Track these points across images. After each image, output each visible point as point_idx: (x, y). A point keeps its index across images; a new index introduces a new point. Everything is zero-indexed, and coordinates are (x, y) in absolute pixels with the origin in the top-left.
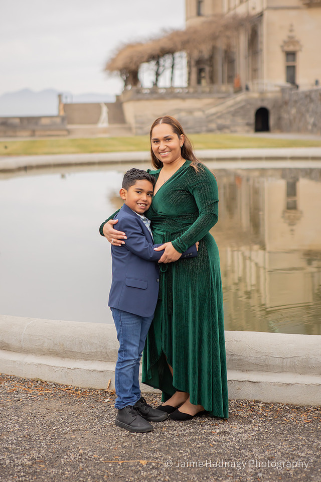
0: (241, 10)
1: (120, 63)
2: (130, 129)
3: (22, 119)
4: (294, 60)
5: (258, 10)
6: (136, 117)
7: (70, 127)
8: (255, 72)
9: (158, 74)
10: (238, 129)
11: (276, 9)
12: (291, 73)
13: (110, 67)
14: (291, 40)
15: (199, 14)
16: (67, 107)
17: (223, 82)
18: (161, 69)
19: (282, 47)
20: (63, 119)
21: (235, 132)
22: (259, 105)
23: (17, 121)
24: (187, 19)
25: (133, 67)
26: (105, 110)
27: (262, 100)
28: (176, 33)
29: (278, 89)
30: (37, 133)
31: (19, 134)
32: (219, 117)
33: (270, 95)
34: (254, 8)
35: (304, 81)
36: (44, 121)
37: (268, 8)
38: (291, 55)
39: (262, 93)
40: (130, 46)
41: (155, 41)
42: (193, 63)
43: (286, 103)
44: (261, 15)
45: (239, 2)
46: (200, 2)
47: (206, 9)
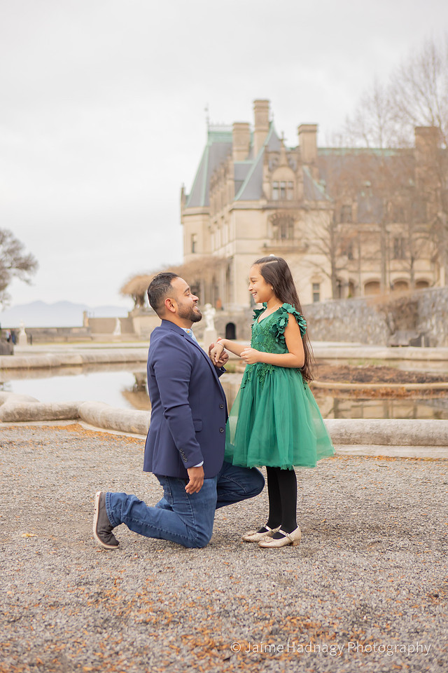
0: (220, 253)
1: (131, 289)
2: (137, 337)
3: (58, 329)
5: (228, 255)
6: (141, 328)
7: (93, 335)
8: (230, 296)
11: (242, 254)
13: (124, 291)
15: (193, 251)
16: (90, 320)
20: (88, 329)
22: (229, 321)
23: (56, 330)
24: (185, 255)
25: (140, 293)
26: (118, 323)
27: (231, 317)
29: (241, 310)
30: (69, 339)
31: (55, 339)
32: (199, 329)
33: (236, 314)
34: (229, 252)
36: (75, 331)
37: (237, 253)
39: (230, 312)
40: (139, 277)
43: (247, 320)
44: (232, 258)
45: (221, 245)
46: (194, 243)
47: (199, 247)
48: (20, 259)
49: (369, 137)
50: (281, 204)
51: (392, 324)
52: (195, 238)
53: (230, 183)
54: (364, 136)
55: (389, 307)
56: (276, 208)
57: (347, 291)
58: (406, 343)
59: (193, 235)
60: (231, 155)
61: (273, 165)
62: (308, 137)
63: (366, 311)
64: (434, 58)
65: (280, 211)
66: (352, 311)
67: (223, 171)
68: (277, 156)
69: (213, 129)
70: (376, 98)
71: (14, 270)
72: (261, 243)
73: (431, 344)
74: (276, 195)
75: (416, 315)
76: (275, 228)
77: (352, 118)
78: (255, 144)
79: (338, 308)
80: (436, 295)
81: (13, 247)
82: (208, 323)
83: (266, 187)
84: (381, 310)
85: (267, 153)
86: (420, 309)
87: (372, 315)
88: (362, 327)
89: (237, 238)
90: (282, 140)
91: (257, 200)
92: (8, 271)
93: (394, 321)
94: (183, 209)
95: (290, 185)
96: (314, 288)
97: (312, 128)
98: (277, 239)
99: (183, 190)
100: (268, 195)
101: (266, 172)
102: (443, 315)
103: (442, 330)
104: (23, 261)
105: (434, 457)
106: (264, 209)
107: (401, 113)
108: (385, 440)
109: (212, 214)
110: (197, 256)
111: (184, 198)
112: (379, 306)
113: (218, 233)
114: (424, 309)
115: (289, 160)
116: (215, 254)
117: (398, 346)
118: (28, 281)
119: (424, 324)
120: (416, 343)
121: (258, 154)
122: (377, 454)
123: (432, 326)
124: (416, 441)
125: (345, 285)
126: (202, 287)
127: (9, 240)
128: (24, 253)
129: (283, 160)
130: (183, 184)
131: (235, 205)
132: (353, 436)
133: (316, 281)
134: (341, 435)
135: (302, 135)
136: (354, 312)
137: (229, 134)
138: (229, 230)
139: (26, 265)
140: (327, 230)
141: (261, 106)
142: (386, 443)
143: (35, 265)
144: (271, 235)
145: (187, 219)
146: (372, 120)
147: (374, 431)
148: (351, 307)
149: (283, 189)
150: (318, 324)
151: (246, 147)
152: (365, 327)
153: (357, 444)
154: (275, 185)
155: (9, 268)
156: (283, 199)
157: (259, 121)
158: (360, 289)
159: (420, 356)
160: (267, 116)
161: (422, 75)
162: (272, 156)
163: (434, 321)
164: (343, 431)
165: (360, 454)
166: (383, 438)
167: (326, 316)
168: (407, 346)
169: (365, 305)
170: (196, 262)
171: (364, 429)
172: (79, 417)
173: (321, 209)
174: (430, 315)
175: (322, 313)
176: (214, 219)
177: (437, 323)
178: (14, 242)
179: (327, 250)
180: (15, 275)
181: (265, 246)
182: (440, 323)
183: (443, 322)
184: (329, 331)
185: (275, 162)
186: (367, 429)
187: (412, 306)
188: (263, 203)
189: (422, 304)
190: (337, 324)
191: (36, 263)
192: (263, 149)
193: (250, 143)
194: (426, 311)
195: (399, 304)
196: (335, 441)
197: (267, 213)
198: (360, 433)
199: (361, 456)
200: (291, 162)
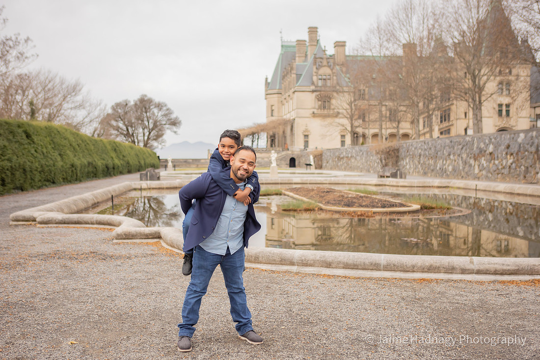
0: (287, 117)
3: (193, 160)
4: (308, 138)
5: (292, 118)
8: (292, 142)
9: (253, 141)
10: (283, 166)
11: (300, 117)
12: (306, 144)
14: (306, 130)
15: (272, 116)
17: (278, 146)
18: (254, 139)
19: (303, 133)
21: (281, 167)
22: (291, 156)
23: (191, 161)
24: (267, 117)
27: (293, 155)
28: (259, 125)
29: (299, 150)
30: (199, 166)
31: (191, 166)
33: (295, 153)
34: (292, 116)
35: (311, 147)
36: (202, 161)
37: (297, 117)
38: (306, 136)
39: (292, 151)
41: (251, 128)
42: (269, 137)
43: (302, 156)
44: (294, 119)
45: (288, 112)
46: (272, 110)
47: (275, 113)
48: (171, 119)
49: (373, 51)
50: (323, 89)
51: (384, 161)
52: (273, 108)
53: (294, 76)
54: (371, 50)
55: (382, 152)
56: (320, 91)
57: (361, 140)
58: (388, 174)
59: (272, 106)
60: (295, 59)
61: (319, 65)
62: (340, 49)
63: (369, 153)
64: (411, 5)
65: (322, 92)
66: (361, 153)
67: (290, 68)
68: (321, 60)
69: (284, 44)
70: (378, 28)
71: (167, 126)
72: (311, 111)
73: (403, 176)
74: (320, 83)
75: (398, 157)
76: (320, 103)
77: (364, 39)
78: (309, 53)
79: (354, 151)
80: (409, 146)
81: (167, 112)
82: (273, 162)
83: (315, 78)
84: (377, 153)
85: (315, 58)
86: (400, 154)
87: (372, 156)
88: (367, 163)
89: (297, 109)
90: (324, 51)
91: (309, 86)
92: (164, 126)
93: (385, 160)
94: (266, 91)
95: (329, 77)
96: (341, 138)
97: (342, 44)
98: (321, 109)
99: (267, 79)
100: (316, 83)
101: (315, 69)
102: (413, 157)
103: (412, 166)
104: (172, 121)
105: (357, 276)
106: (313, 91)
107: (392, 36)
108: (329, 265)
109: (283, 93)
110: (274, 118)
111: (267, 84)
112: (376, 151)
113: (287, 104)
114: (402, 153)
115: (328, 63)
116: (285, 117)
117: (384, 177)
118: (175, 132)
119: (402, 162)
120: (394, 175)
121: (310, 59)
122: (323, 273)
123: (407, 163)
124: (347, 266)
125: (360, 136)
126: (277, 136)
127: (165, 108)
128: (173, 116)
129: (325, 63)
130: (267, 76)
131: (296, 89)
132: (309, 262)
133: (343, 134)
134: (302, 260)
135: (336, 47)
136: (363, 154)
137: (294, 47)
138: (293, 103)
139: (175, 123)
140: (349, 104)
141: (313, 31)
142: (329, 266)
143: (180, 123)
144: (317, 107)
145: (268, 96)
146: (375, 41)
147: (322, 259)
148: (361, 151)
149: (324, 79)
150: (342, 160)
151: (304, 55)
152: (368, 163)
153: (312, 266)
154: (320, 77)
155: (165, 124)
156: (325, 86)
157: (311, 39)
158: (369, 139)
159: (395, 184)
160: (316, 37)
161: (404, 15)
162: (318, 60)
163: (407, 161)
164: (303, 258)
165: (313, 273)
166: (327, 263)
167: (347, 155)
168: (389, 177)
169: (369, 150)
170: (273, 122)
171: (316, 258)
172: (161, 237)
173: (345, 92)
174: (406, 157)
175: (344, 153)
176: (283, 97)
177: (409, 161)
178: (168, 109)
179: (349, 116)
180: (168, 128)
181: (313, 113)
182: (411, 161)
183: (413, 161)
184: (348, 165)
185: (320, 64)
186: (318, 258)
187: (395, 151)
188: (313, 88)
189: (401, 150)
190: (353, 160)
191: (180, 121)
192: (314, 56)
193: (306, 52)
194: (403, 154)
195: (388, 150)
196: (299, 264)
197: (315, 94)
198: (313, 260)
199: (313, 274)
200: (329, 64)
